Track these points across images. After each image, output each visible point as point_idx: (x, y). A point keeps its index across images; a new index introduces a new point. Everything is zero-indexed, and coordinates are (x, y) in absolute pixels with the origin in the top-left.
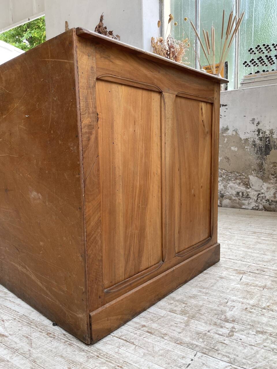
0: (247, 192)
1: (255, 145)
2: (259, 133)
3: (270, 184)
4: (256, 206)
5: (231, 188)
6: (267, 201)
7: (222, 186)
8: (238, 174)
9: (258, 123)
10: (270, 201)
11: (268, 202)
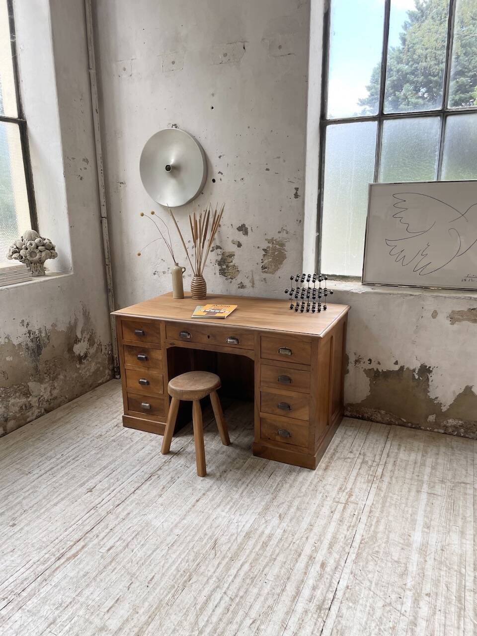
0: (29, 402)
1: (28, 349)
2: (30, 334)
3: (45, 383)
4: (39, 412)
5: (13, 405)
6: (46, 402)
7: (3, 408)
8: (17, 387)
9: (28, 324)
10: (49, 400)
11: (48, 403)
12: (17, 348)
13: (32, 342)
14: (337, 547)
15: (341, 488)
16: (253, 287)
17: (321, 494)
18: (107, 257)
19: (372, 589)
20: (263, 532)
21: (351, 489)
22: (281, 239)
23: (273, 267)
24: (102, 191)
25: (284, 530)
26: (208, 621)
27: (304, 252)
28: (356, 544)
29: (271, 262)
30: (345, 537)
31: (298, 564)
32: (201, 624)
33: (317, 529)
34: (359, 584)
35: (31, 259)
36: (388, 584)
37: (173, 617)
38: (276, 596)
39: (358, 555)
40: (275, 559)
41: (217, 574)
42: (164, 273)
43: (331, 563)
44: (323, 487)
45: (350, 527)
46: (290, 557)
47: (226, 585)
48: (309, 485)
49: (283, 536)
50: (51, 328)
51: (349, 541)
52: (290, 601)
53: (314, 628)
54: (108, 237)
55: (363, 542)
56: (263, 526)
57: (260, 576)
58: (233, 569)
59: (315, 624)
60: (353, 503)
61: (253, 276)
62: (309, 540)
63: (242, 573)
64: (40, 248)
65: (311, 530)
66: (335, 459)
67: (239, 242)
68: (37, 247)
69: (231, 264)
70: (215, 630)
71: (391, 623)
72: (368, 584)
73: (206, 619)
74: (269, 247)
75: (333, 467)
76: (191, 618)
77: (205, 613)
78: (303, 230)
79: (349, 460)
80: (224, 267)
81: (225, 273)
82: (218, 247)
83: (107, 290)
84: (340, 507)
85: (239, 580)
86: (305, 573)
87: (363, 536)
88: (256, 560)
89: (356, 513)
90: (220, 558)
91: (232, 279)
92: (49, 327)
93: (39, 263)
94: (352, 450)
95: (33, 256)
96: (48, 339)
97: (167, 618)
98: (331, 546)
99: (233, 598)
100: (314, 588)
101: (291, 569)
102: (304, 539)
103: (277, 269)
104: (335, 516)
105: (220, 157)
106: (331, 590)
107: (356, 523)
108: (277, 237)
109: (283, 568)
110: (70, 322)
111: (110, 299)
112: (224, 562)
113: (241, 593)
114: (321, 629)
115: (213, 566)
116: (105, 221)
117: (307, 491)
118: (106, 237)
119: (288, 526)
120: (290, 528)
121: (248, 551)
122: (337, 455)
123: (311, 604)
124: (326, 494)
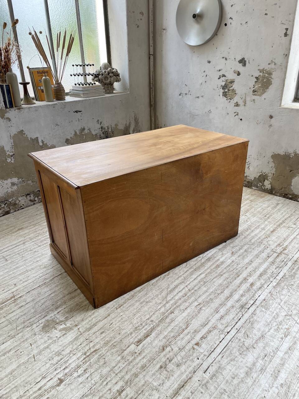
2: (102, 129)
9: (101, 123)
12: (94, 137)
13: (103, 134)
14: (265, 277)
15: (279, 244)
16: (245, 105)
17: (264, 246)
18: (151, 83)
19: (281, 304)
20: (219, 260)
21: (287, 246)
22: (269, 69)
23: (261, 91)
24: (151, 35)
25: (233, 261)
26: (173, 298)
27: (286, 80)
28: (279, 278)
29: (260, 86)
30: (273, 272)
31: (236, 281)
32: (169, 298)
33: (254, 264)
34: (273, 300)
35: (105, 82)
36: (293, 304)
37: (154, 291)
38: (216, 295)
39: (278, 284)
40: (222, 275)
41: (184, 276)
42: (186, 94)
43: (258, 284)
44: (267, 242)
45: (278, 267)
46: (232, 276)
47: (188, 283)
48: (258, 239)
49: (231, 264)
50: (115, 126)
51: (274, 275)
52: (225, 299)
53: (235, 316)
54: (153, 69)
55: (284, 277)
56: (220, 256)
57: (210, 282)
58: (195, 275)
59: (237, 314)
60: (285, 254)
61: (245, 98)
62: (248, 269)
63: (199, 278)
64: (110, 74)
65: (251, 264)
66: (281, 227)
67: (238, 71)
68: (109, 74)
69: (231, 88)
70: (176, 303)
71: (287, 326)
72: (279, 301)
73: (172, 297)
74: (260, 76)
75: (278, 231)
76: (164, 294)
77: (172, 293)
78: (287, 62)
79: (291, 229)
80: (226, 90)
81: (226, 95)
82: (224, 76)
83: (151, 106)
84: (275, 255)
85: (196, 281)
86: (239, 287)
87: (285, 274)
88: (210, 273)
89: (285, 260)
90: (189, 268)
91: (231, 99)
92: (113, 126)
93: (109, 85)
94: (296, 223)
95: (106, 80)
96: (113, 133)
97: (151, 291)
98: (261, 275)
99: (190, 289)
100: (242, 296)
101: (230, 282)
102: (244, 268)
103: (264, 92)
104: (269, 259)
105: (232, 6)
106: (253, 299)
107: (283, 265)
108: (267, 67)
109: (226, 281)
110: (126, 124)
111: (152, 111)
112: (190, 271)
113: (196, 288)
114: (239, 318)
115: (183, 271)
116: (152, 57)
117: (255, 242)
118: (152, 69)
119: (236, 259)
120: (237, 261)
121: (206, 268)
122: (284, 224)
123: (237, 303)
124: (268, 246)
